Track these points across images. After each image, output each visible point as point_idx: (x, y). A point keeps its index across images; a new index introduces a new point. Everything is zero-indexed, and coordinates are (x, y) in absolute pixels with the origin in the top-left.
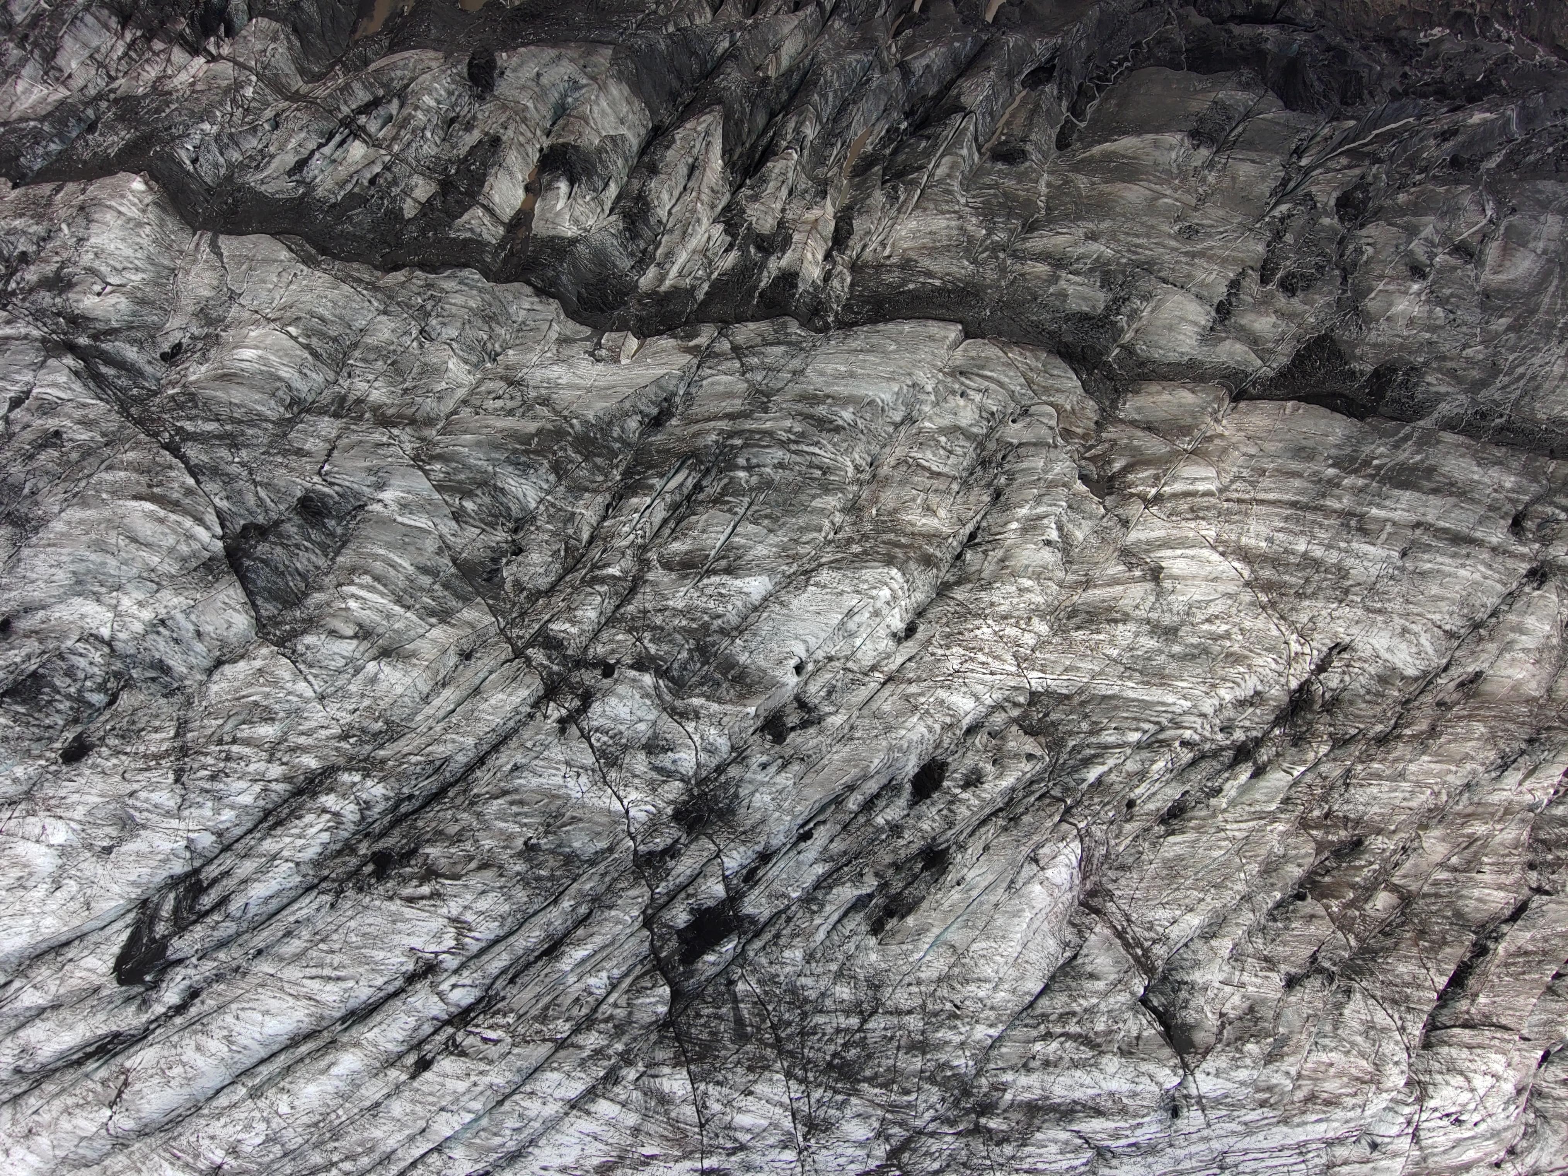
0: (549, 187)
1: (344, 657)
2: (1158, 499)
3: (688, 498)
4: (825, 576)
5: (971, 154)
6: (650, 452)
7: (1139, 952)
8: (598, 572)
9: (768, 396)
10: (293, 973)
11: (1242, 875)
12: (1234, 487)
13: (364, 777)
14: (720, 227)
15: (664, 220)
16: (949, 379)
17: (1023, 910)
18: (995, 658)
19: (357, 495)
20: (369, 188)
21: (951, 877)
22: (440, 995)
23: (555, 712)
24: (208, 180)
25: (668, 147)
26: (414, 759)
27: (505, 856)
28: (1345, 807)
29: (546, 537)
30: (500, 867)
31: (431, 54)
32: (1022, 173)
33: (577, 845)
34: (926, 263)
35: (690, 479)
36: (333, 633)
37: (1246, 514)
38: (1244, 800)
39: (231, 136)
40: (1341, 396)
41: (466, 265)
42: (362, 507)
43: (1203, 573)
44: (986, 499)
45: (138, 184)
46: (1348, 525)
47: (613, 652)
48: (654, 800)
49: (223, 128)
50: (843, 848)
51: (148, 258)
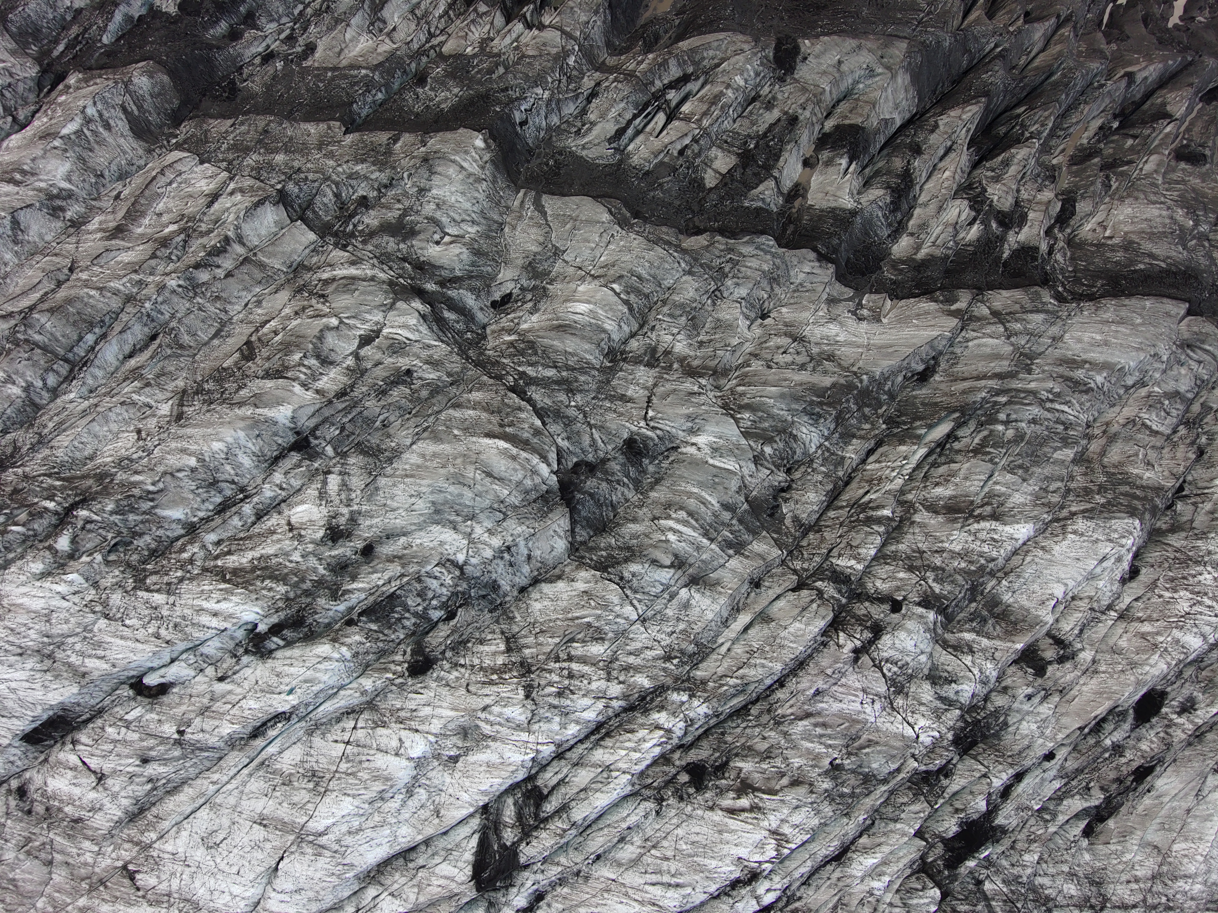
0: (829, 163)
1: (662, 584)
3: (943, 445)
4: (1079, 524)
6: (914, 404)
8: (871, 513)
9: (1031, 359)
10: (633, 878)
13: (690, 697)
14: (965, 203)
15: (917, 195)
16: (1179, 351)
19: (672, 439)
20: (678, 158)
21: (1145, 786)
22: (758, 898)
23: (847, 641)
24: (530, 141)
25: (932, 131)
26: (731, 681)
27: (813, 774)
29: (820, 478)
30: (810, 784)
31: (740, 37)
33: (874, 766)
34: (1148, 246)
36: (655, 563)
39: (557, 101)
41: (762, 233)
42: (676, 448)
44: (1191, 456)
45: (479, 143)
47: (898, 589)
48: (939, 727)
49: (553, 94)
50: (1076, 766)
51: (482, 212)
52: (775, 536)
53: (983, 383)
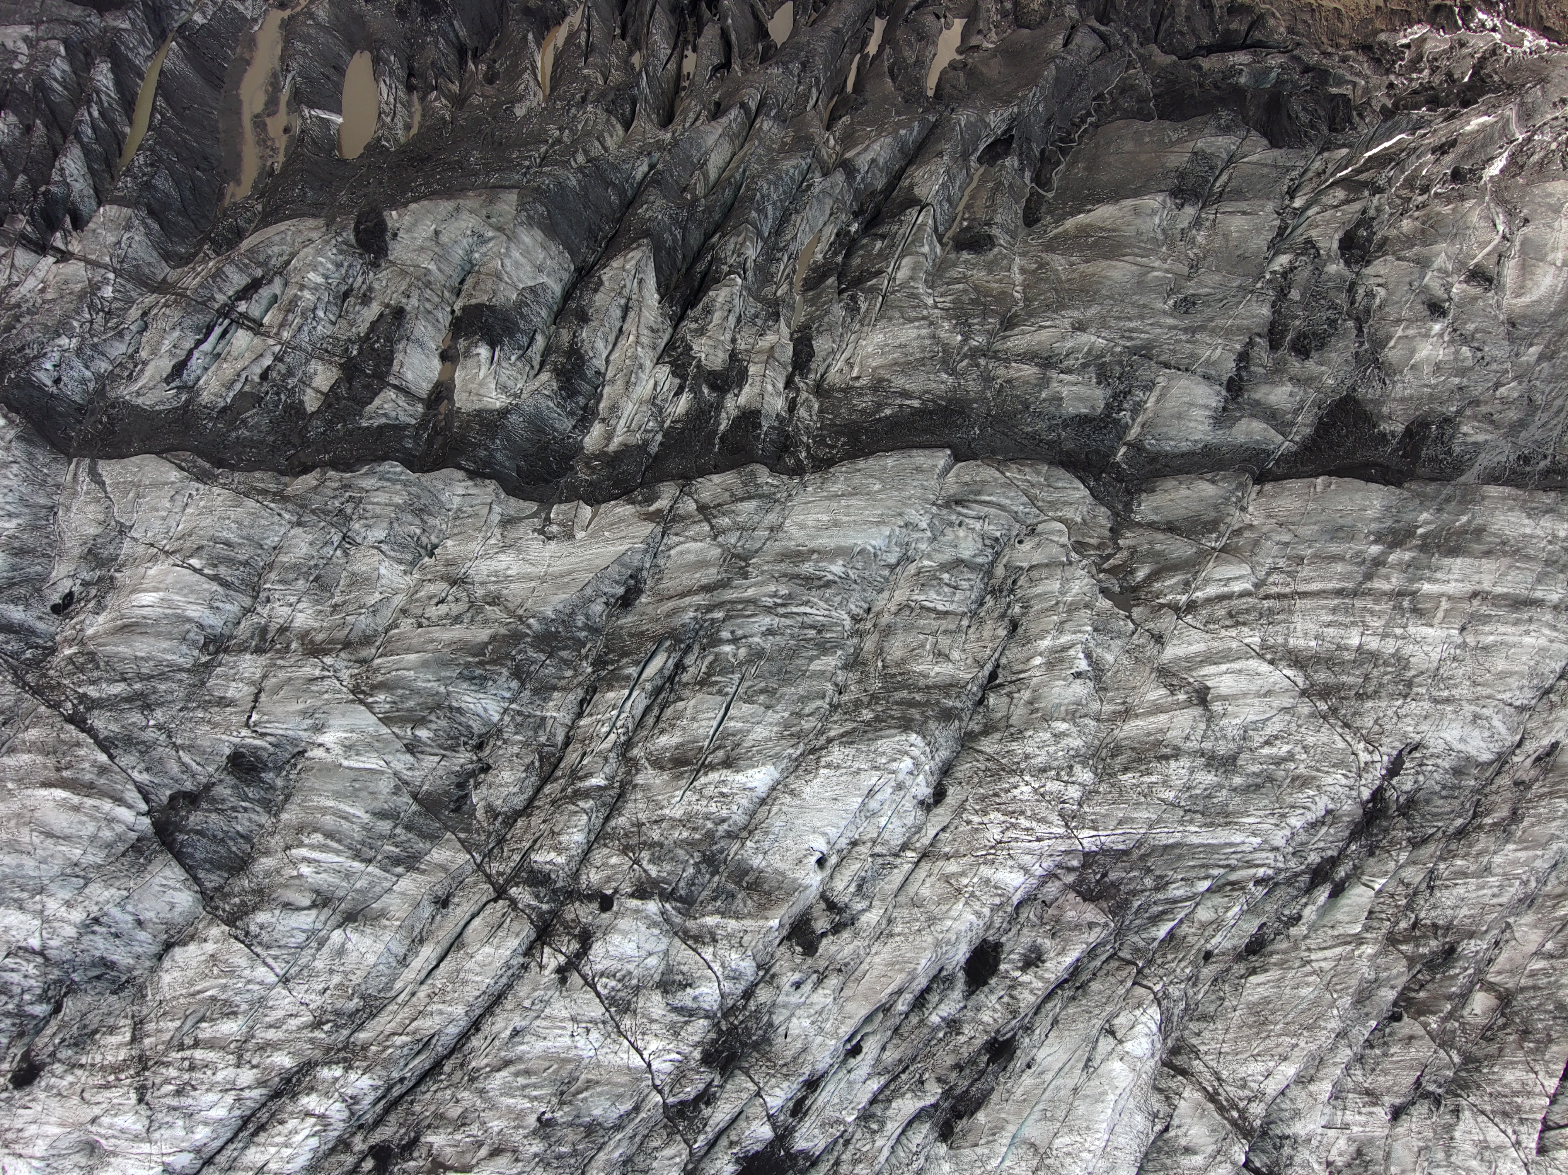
0: (467, 354)
1: (304, 931)
2: (1191, 607)
3: (671, 679)
4: (837, 754)
5: (932, 249)
6: (621, 636)
7: (1235, 1114)
8: (580, 785)
9: (745, 559)
11: (1335, 1012)
12: (1271, 580)
13: (346, 1069)
14: (666, 369)
15: (603, 370)
16: (945, 511)
17: (1105, 1093)
18: (1039, 821)
19: (293, 742)
20: (261, 384)
21: (1019, 1062)
23: (552, 960)
24: (77, 398)
25: (595, 290)
26: (399, 1040)
27: (517, 1137)
28: (1433, 914)
29: (516, 750)
30: (515, 1151)
31: (311, 222)
32: (991, 262)
33: (597, 1112)
34: (900, 382)
35: (670, 661)
36: (287, 906)
37: (1291, 612)
38: (1324, 922)
39: (94, 346)
40: (1375, 465)
41: (384, 458)
42: (302, 753)
43: (1254, 688)
44: (1002, 632)
46: (1401, 608)
47: (608, 879)
48: (678, 1046)
49: (83, 339)
50: (897, 1056)
51: (21, 499)
52: (462, 836)
53: (687, 600)
